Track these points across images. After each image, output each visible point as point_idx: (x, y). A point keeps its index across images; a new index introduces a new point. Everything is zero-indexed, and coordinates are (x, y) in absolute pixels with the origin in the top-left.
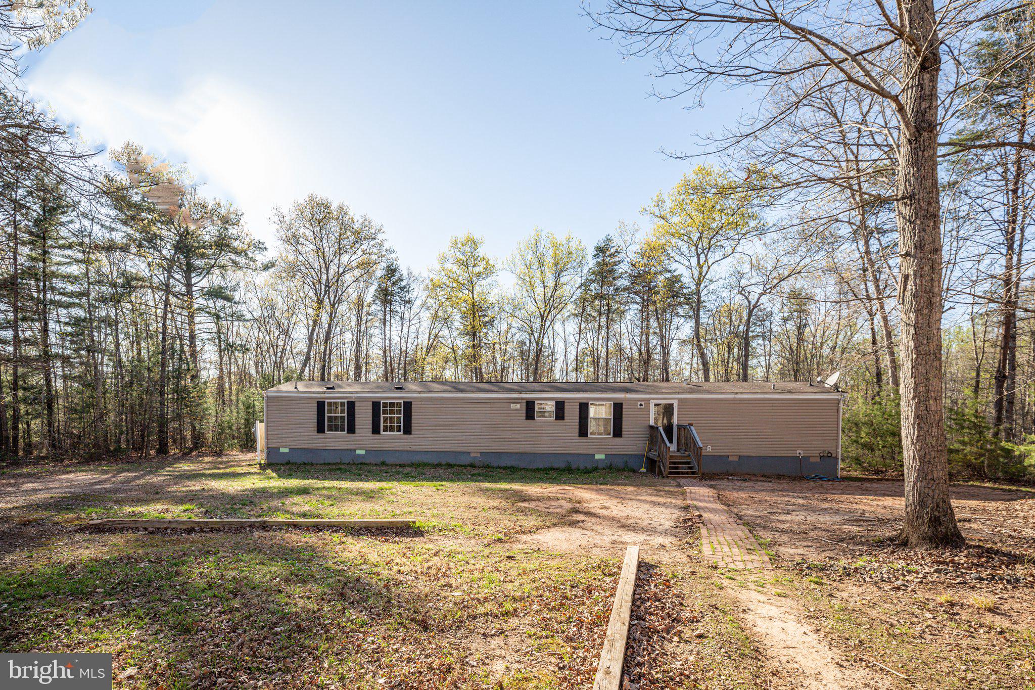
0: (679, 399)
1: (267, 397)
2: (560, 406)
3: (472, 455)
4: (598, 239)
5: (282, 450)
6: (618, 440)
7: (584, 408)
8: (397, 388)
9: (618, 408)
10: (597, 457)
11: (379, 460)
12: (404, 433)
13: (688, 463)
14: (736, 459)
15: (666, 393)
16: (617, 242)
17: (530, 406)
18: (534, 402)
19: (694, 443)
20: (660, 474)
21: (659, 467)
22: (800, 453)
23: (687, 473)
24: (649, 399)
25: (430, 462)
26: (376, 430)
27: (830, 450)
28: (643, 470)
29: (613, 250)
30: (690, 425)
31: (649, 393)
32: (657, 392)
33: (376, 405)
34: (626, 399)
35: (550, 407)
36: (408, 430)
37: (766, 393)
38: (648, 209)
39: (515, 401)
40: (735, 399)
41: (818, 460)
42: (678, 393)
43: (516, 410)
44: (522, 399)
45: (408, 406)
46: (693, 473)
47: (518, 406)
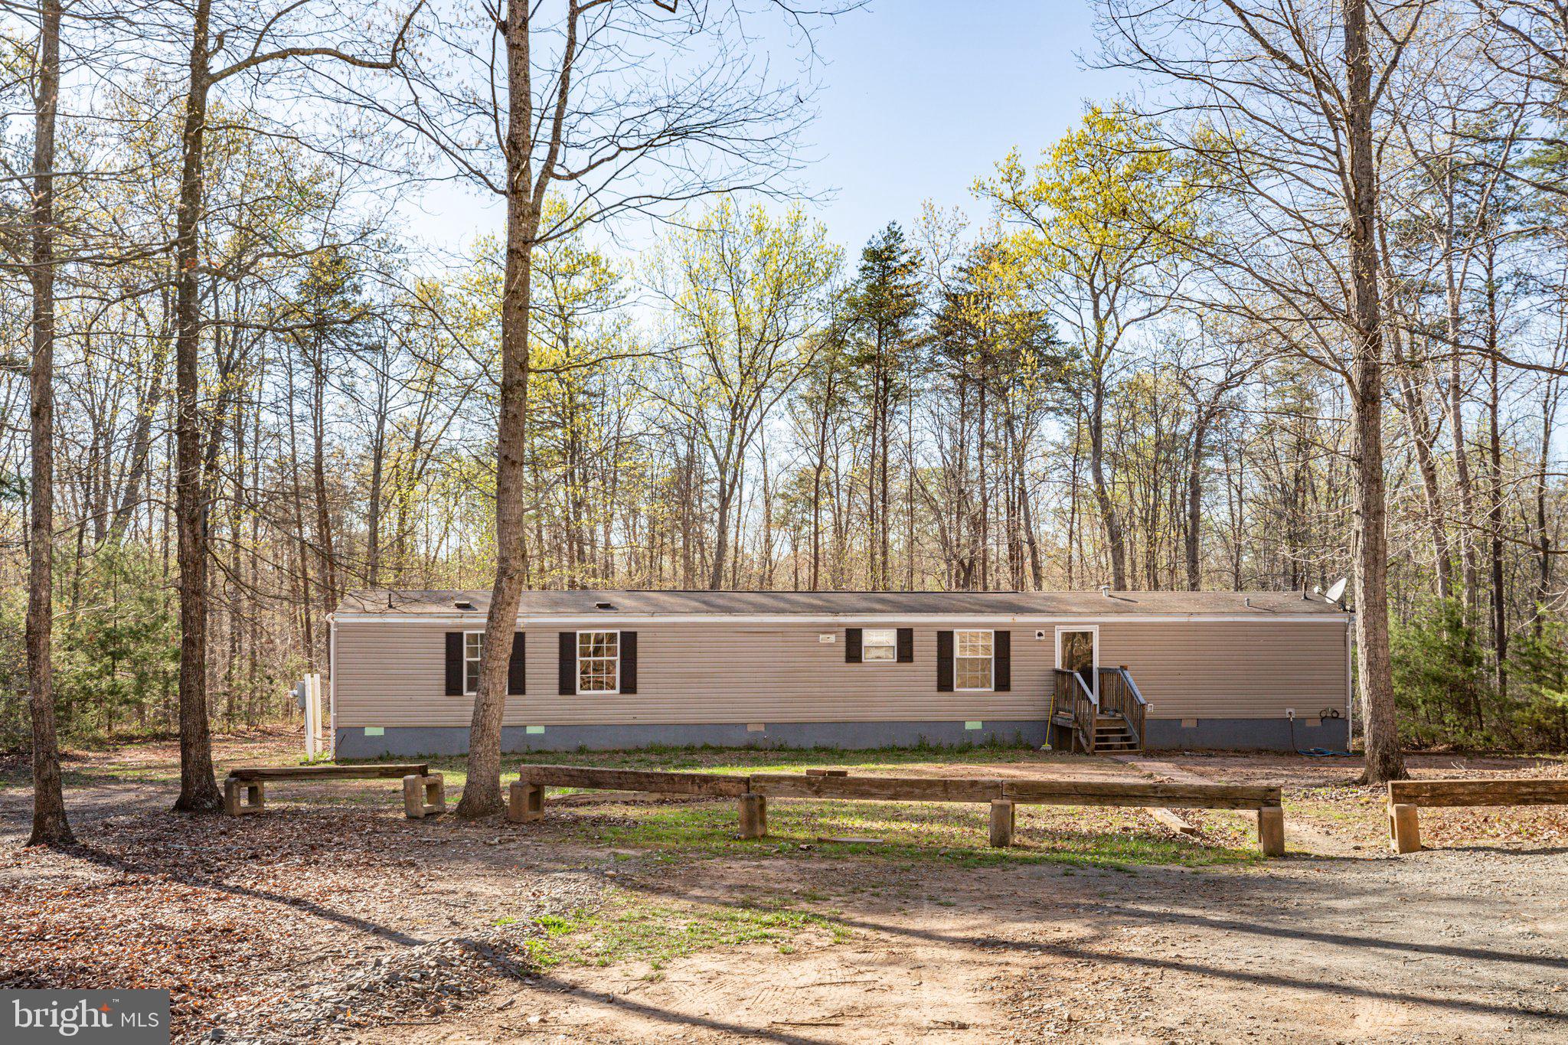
0: (1102, 625)
1: (337, 625)
2: (905, 637)
3: (750, 729)
4: (872, 233)
5: (369, 732)
6: (1003, 696)
7: (945, 639)
8: (601, 606)
9: (1003, 639)
10: (969, 726)
11: (573, 744)
12: (622, 692)
13: (1123, 731)
14: (1194, 724)
15: (1080, 614)
16: (913, 240)
17: (853, 638)
18: (860, 631)
19: (1132, 697)
20: (1080, 750)
21: (1077, 738)
22: (1291, 712)
23: (1122, 747)
24: (1053, 625)
25: (675, 744)
26: (566, 686)
27: (1334, 706)
28: (1047, 746)
29: (904, 259)
30: (1123, 668)
31: (1052, 613)
32: (1066, 613)
33: (567, 641)
34: (1013, 625)
35: (890, 638)
36: (629, 686)
37: (1236, 613)
38: (988, 185)
39: (827, 629)
40: (1188, 624)
41: (1318, 723)
42: (1099, 613)
43: (830, 645)
44: (840, 625)
45: (629, 640)
46: (1132, 747)
47: (832, 638)
